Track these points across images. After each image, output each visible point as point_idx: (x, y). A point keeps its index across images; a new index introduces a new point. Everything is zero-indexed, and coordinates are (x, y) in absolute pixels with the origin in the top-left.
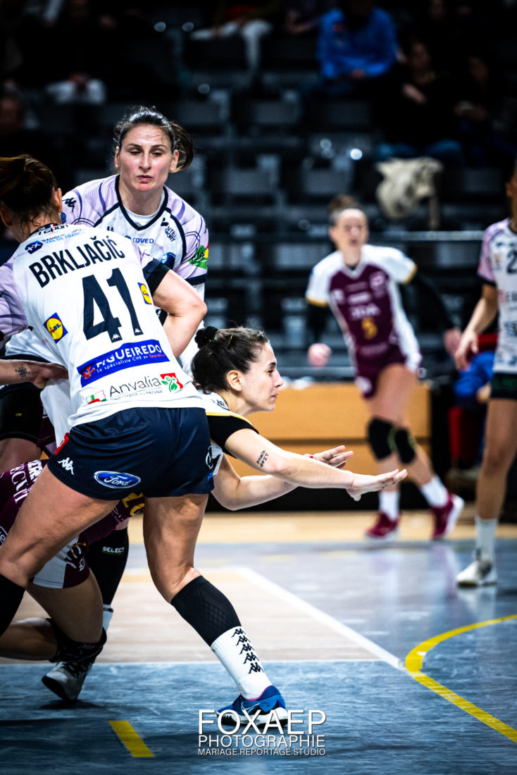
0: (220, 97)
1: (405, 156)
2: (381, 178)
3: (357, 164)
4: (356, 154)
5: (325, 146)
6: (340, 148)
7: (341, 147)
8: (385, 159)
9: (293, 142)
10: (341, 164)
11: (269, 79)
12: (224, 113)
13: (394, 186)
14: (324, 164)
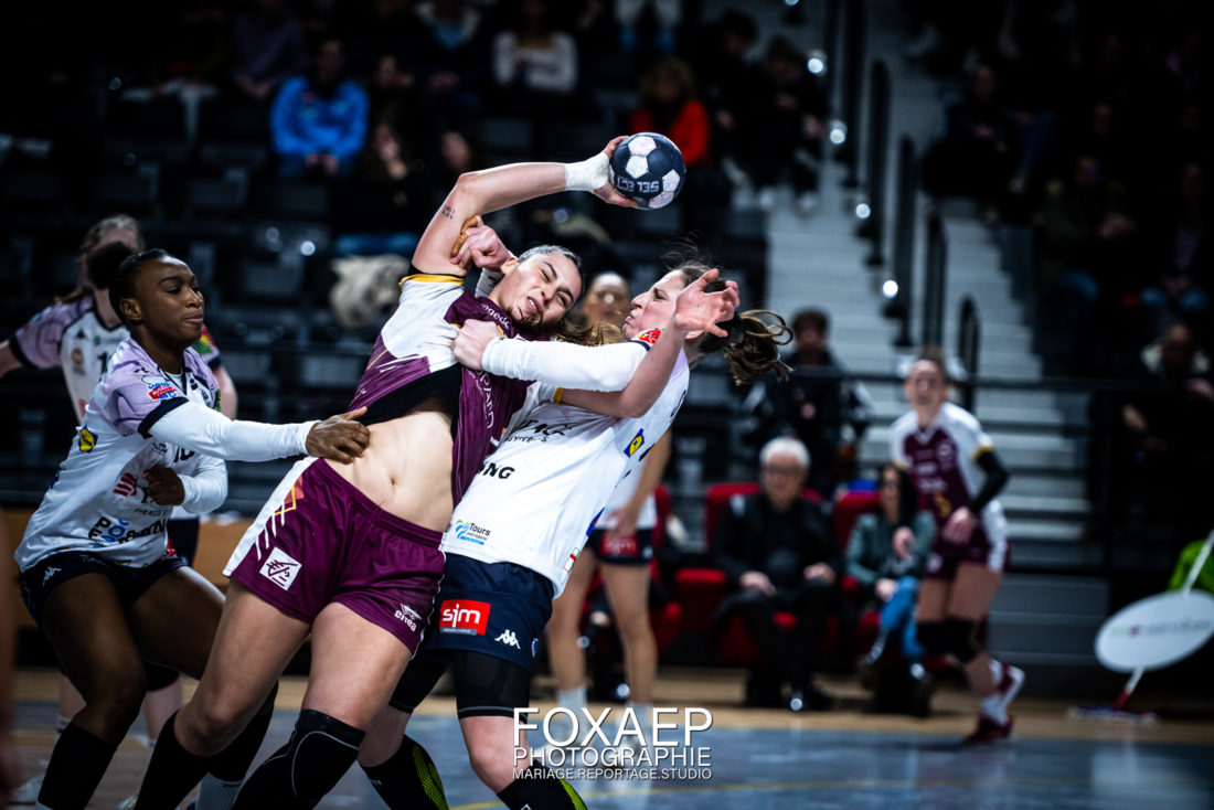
0: (150, 171)
1: (367, 253)
2: (335, 279)
3: (309, 261)
4: (308, 248)
5: (272, 237)
6: (291, 239)
7: (291, 237)
8: (343, 256)
9: (234, 229)
10: (289, 259)
11: (210, 152)
12: (153, 189)
13: (351, 288)
14: (270, 258)
